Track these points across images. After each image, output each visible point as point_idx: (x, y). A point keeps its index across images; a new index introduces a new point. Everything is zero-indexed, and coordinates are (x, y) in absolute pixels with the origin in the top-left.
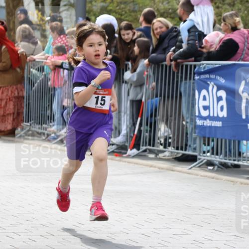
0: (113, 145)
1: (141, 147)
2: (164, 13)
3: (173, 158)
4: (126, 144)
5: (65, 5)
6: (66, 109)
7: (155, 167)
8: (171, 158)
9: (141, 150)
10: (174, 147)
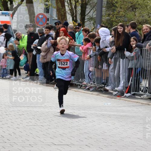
0: (116, 91)
1: (131, 92)
2: (141, 22)
3: (148, 98)
4: (123, 91)
5: (88, 19)
6: (91, 72)
7: (139, 103)
8: (147, 98)
9: (131, 94)
10: (149, 93)
